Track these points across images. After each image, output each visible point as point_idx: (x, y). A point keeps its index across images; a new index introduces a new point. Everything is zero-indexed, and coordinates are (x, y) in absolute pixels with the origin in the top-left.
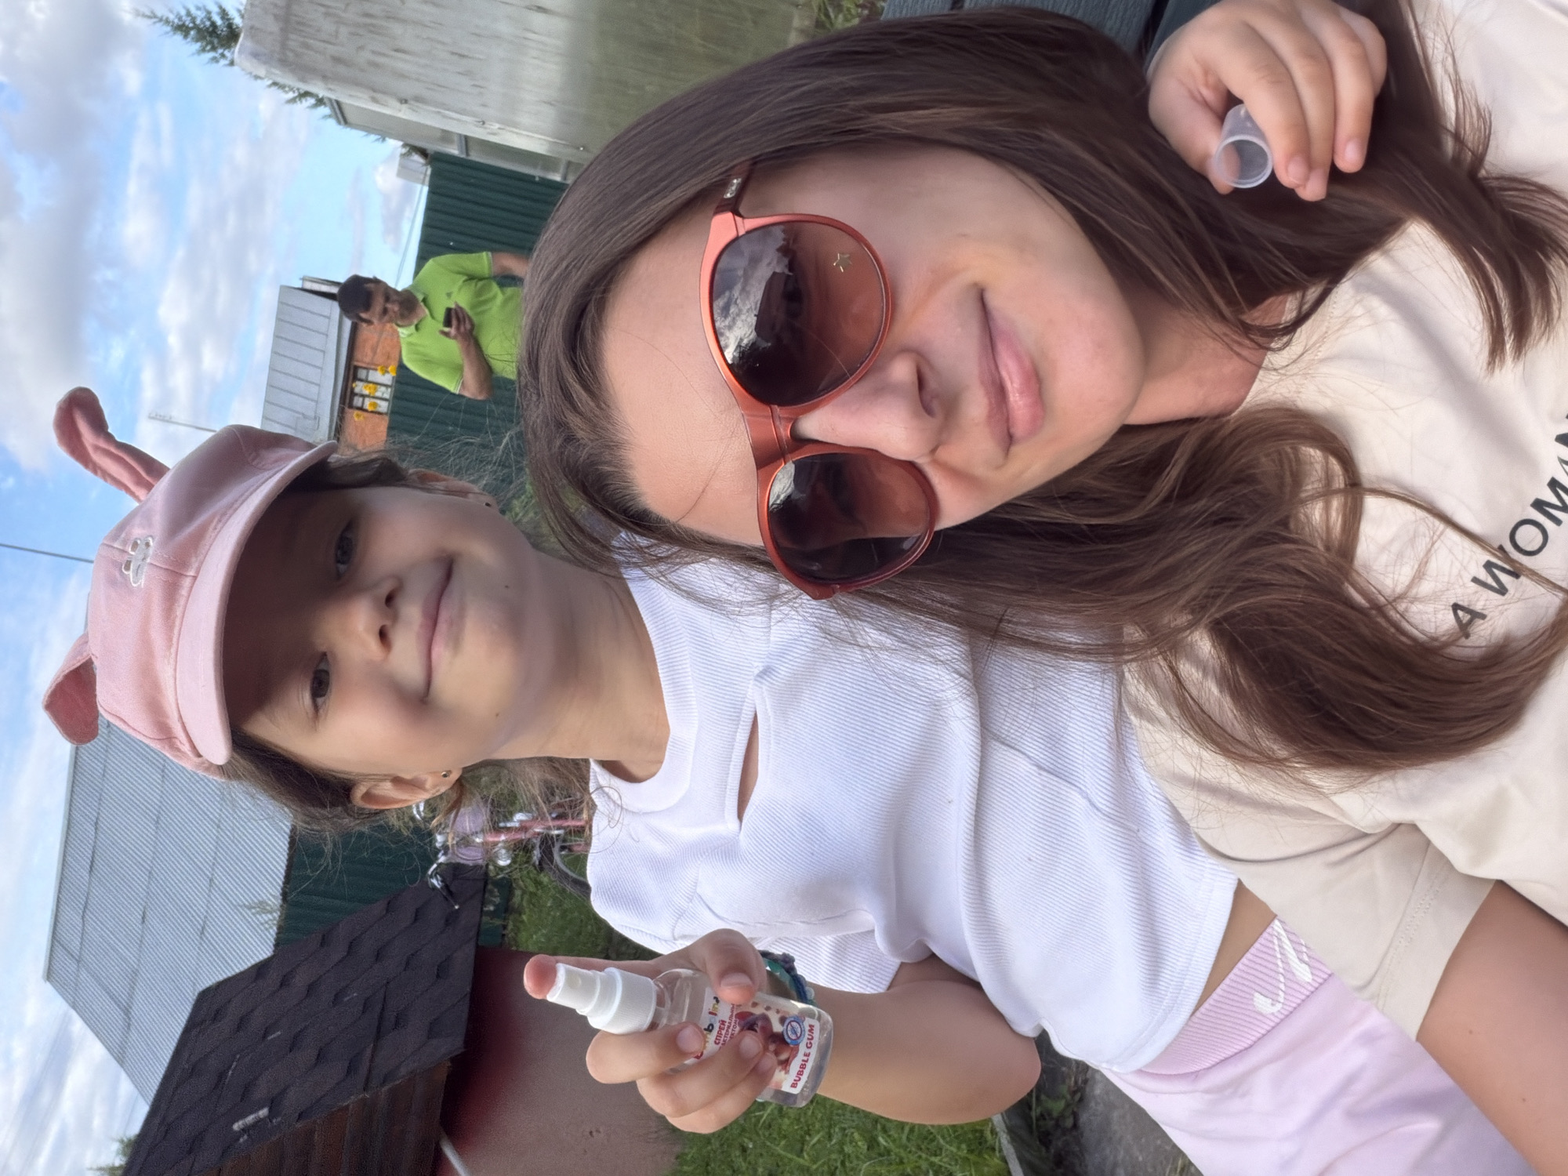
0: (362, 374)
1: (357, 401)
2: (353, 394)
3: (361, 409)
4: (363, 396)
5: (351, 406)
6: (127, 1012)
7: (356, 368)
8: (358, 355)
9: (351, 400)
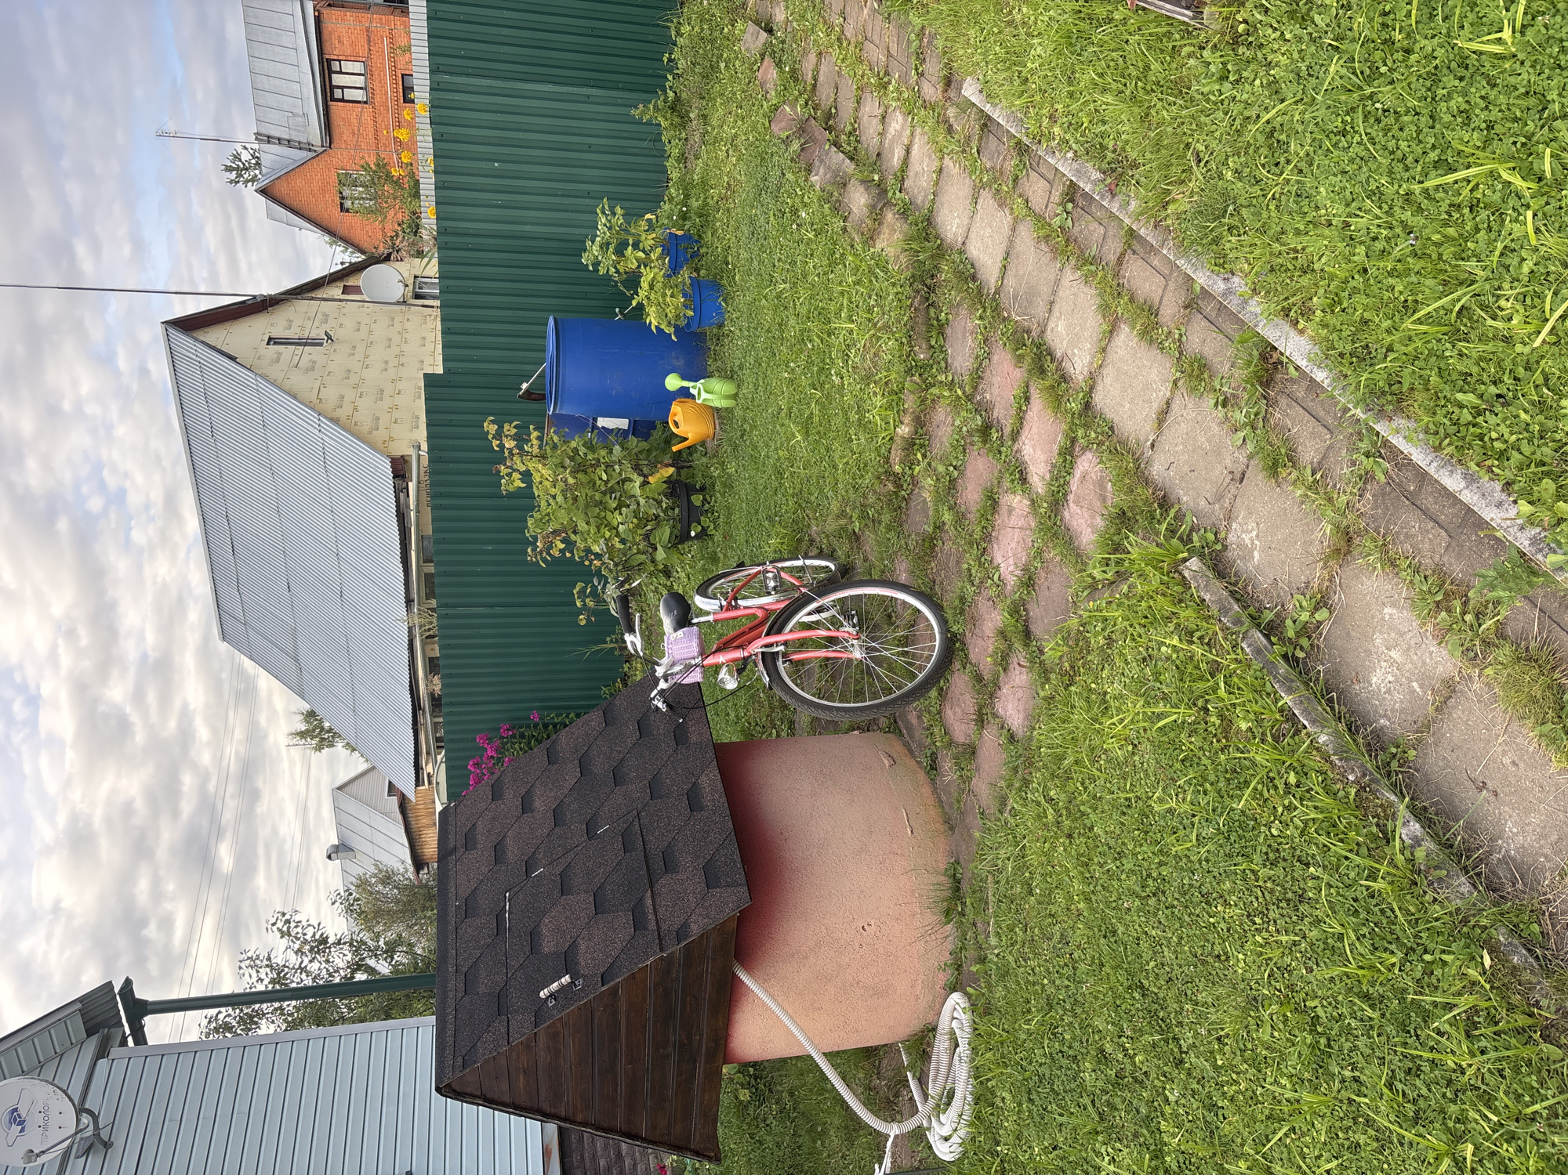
0: (335, 66)
1: (338, 93)
2: (332, 87)
3: (342, 100)
4: (342, 88)
5: (333, 99)
6: (296, 660)
7: (329, 61)
8: (327, 48)
9: (332, 93)
